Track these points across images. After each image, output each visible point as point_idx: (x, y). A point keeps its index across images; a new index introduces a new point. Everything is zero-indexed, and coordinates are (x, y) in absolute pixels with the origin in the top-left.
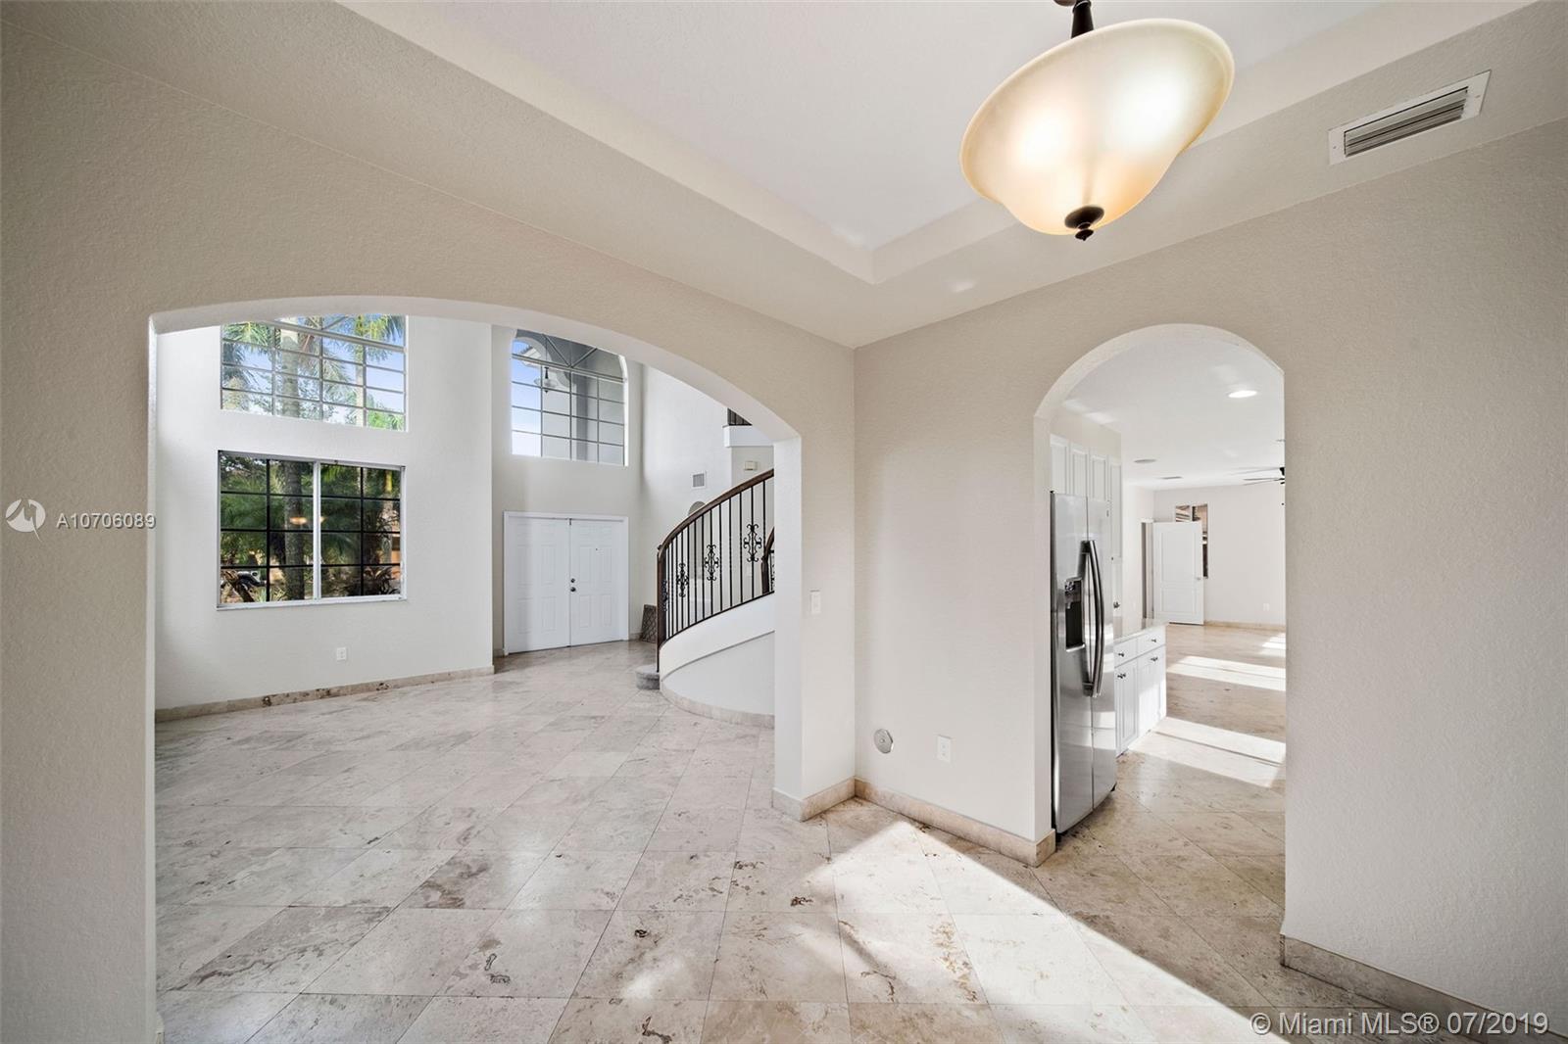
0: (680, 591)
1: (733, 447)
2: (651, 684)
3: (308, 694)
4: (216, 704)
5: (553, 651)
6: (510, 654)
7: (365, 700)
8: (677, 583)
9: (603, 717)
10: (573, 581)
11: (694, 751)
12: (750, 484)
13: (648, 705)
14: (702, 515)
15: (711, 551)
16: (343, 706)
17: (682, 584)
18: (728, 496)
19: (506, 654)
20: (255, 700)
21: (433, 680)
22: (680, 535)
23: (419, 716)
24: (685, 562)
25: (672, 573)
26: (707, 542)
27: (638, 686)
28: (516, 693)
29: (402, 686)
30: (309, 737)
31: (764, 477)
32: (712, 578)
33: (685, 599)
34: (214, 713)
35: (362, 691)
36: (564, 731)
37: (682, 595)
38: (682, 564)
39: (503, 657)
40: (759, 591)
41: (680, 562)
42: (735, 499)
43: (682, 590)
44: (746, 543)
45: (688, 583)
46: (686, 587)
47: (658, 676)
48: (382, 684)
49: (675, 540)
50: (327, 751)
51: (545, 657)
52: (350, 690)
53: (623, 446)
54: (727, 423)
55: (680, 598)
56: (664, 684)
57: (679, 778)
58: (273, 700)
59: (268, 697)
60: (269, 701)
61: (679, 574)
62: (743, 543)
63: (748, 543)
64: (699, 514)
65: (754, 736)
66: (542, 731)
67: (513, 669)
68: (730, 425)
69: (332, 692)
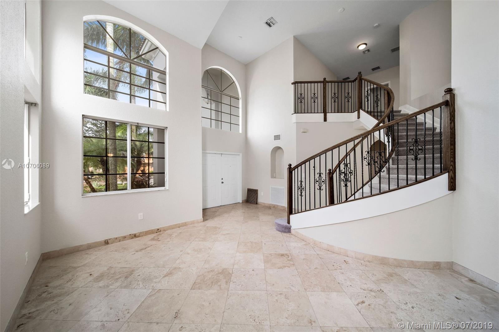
1: (297, 123)
3: (126, 237)
4: (81, 246)
7: (153, 239)
10: (222, 179)
16: (145, 245)
20: (100, 242)
21: (179, 226)
29: (167, 230)
34: (80, 251)
35: (150, 234)
47: (291, 227)
48: (158, 230)
52: (144, 233)
53: (239, 125)
54: (294, 112)
58: (109, 241)
59: (107, 240)
60: (107, 242)
68: (296, 113)
69: (137, 235)
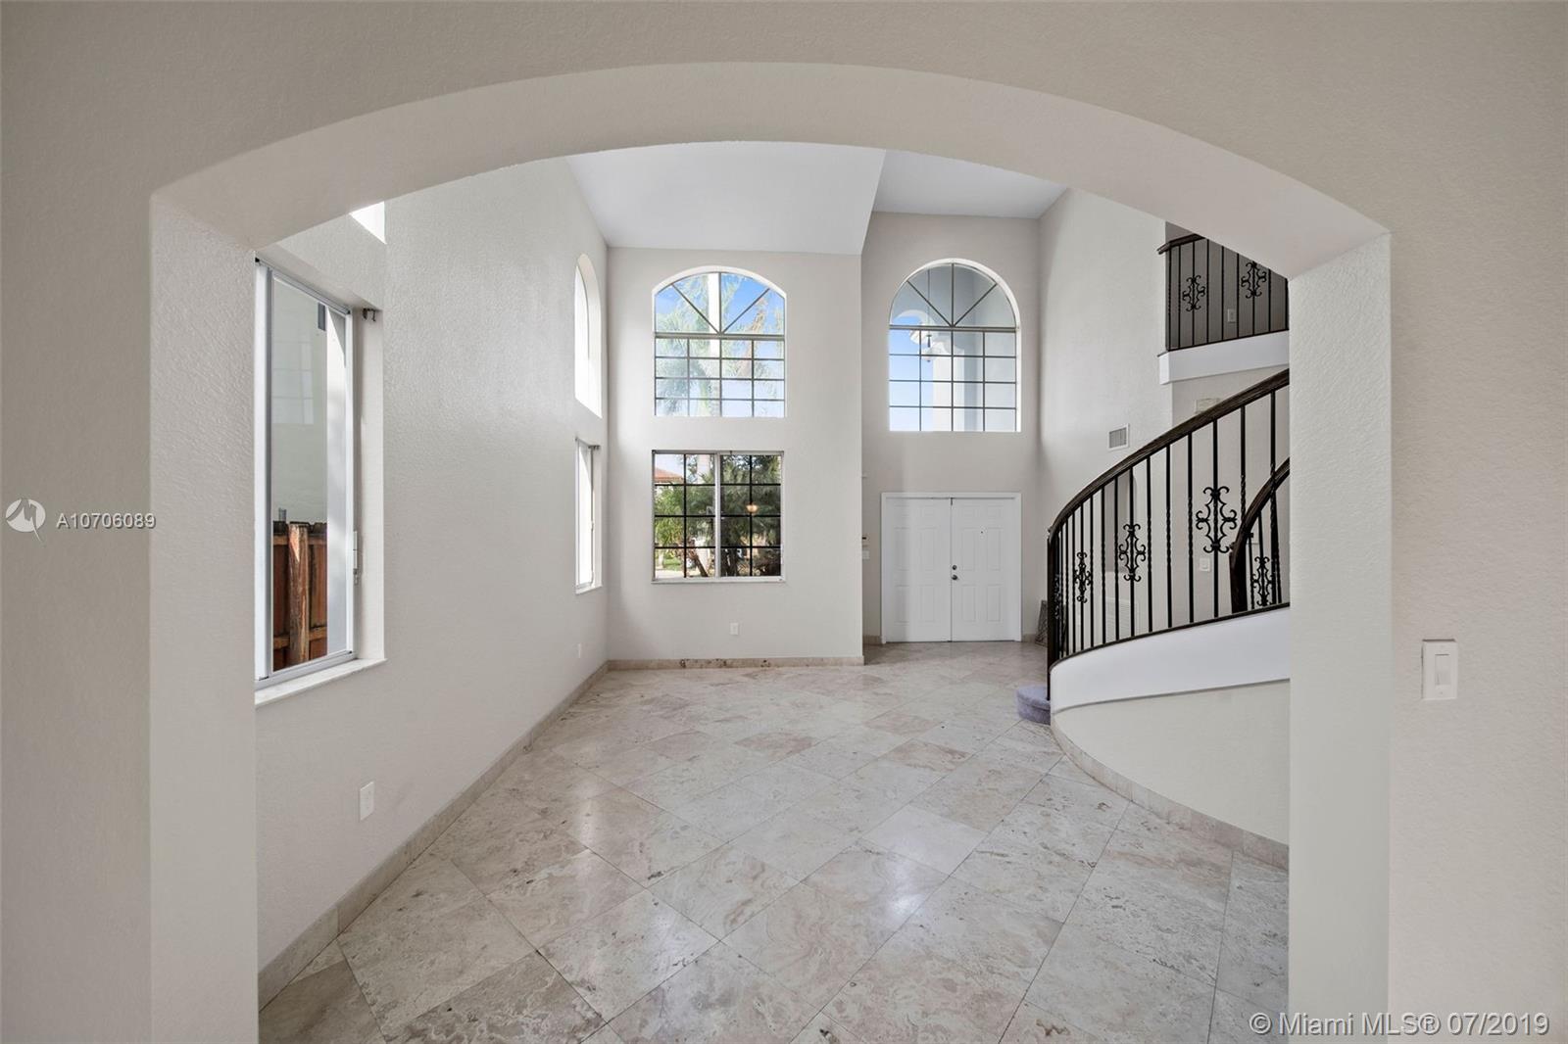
0: (1078, 593)
1: (1174, 382)
2: (1038, 716)
3: (710, 662)
5: (930, 645)
6: (888, 643)
7: (747, 675)
8: (1074, 582)
9: (963, 755)
10: (954, 568)
11: (1093, 866)
12: (1211, 417)
13: (1030, 748)
14: (1116, 478)
15: (1132, 534)
16: (730, 679)
17: (1082, 584)
18: (1165, 441)
19: (884, 642)
20: (675, 661)
21: (807, 663)
22: (1078, 512)
23: (778, 705)
24: (1087, 550)
25: (1069, 566)
26: (1124, 519)
27: (1020, 714)
28: (877, 694)
29: (783, 666)
30: (688, 709)
31: (1241, 401)
32: (1132, 578)
33: (1087, 606)
35: (750, 666)
36: (909, 765)
37: (1082, 600)
38: (1082, 554)
39: (881, 645)
40: (1226, 605)
41: (1078, 550)
42: (1179, 447)
43: (1082, 592)
44: (1200, 520)
45: (1091, 582)
46: (1088, 587)
47: (1049, 707)
48: (766, 661)
49: (1070, 519)
50: (691, 729)
51: (920, 651)
52: (740, 663)
53: (1015, 409)
54: (1164, 349)
55: (1078, 604)
56: (1057, 720)
57: (1060, 925)
58: (687, 664)
59: (683, 660)
60: (684, 663)
61: (1077, 568)
62: (1194, 521)
63: (1206, 520)
64: (1110, 476)
65: (1218, 869)
66: (884, 757)
67: (884, 662)
68: (1170, 350)
69: (728, 662)
